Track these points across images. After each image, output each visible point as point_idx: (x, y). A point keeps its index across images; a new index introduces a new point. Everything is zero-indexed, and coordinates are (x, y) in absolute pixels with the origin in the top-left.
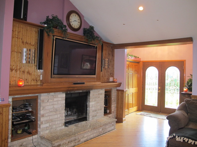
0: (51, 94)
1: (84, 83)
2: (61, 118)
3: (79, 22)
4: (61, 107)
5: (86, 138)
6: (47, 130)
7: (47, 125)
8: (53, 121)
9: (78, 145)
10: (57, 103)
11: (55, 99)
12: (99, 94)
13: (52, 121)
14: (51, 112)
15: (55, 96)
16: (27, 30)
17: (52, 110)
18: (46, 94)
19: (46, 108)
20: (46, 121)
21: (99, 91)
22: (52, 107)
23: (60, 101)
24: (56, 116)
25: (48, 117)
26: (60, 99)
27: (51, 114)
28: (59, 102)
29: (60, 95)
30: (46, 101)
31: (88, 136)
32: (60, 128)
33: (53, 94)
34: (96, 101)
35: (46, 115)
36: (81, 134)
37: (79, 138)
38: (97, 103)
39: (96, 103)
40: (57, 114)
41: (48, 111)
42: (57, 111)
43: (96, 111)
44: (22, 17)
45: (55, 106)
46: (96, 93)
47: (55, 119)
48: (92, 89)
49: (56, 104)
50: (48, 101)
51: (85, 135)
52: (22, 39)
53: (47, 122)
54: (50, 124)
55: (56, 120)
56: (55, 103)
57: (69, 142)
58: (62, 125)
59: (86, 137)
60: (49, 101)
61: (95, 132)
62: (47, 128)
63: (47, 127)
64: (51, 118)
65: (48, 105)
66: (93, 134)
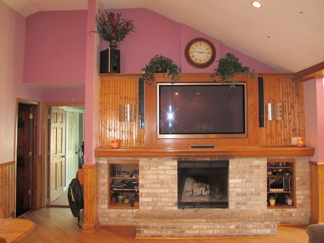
0: (154, 159)
1: (213, 147)
2: (170, 194)
3: (208, 53)
4: (170, 179)
5: (197, 232)
6: (148, 205)
7: (150, 199)
8: (157, 196)
9: (180, 237)
10: (163, 173)
11: (160, 167)
12: (250, 166)
13: (155, 195)
14: (154, 183)
15: (159, 163)
16: (125, 83)
17: (156, 181)
18: (146, 159)
19: (147, 177)
20: (148, 193)
21: (251, 161)
22: (156, 177)
23: (168, 170)
24: (163, 191)
25: (150, 190)
26: (169, 168)
27: (154, 186)
28: (167, 172)
29: (169, 162)
30: (147, 169)
31: (200, 229)
32: (170, 208)
33: (156, 159)
34: (244, 177)
35: (147, 186)
36: (186, 222)
37: (183, 227)
38: (247, 182)
39: (244, 181)
40: (163, 188)
41: (150, 182)
42: (163, 183)
43: (244, 194)
44: (109, 71)
45: (161, 177)
46: (243, 165)
47: (161, 193)
48: (233, 157)
49: (161, 174)
50: (149, 169)
51: (195, 227)
52: (120, 94)
53: (148, 195)
54: (154, 199)
55: (162, 195)
56: (160, 172)
57: (162, 228)
58: (173, 204)
59: (196, 229)
60: (151, 168)
61: (218, 227)
62: (149, 204)
63: (148, 202)
64: (154, 191)
65: (149, 174)
66: (213, 229)
